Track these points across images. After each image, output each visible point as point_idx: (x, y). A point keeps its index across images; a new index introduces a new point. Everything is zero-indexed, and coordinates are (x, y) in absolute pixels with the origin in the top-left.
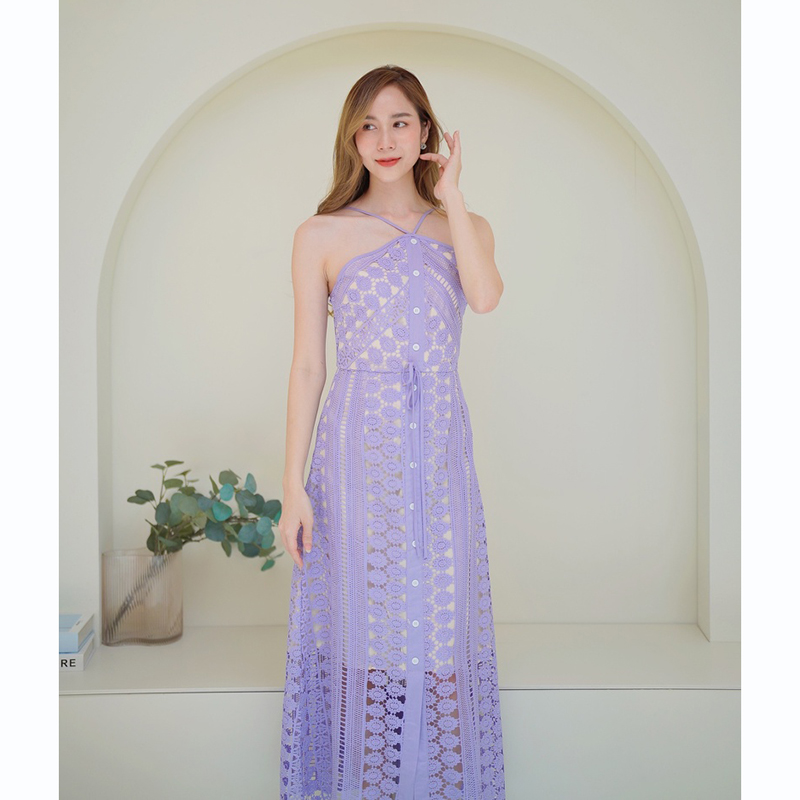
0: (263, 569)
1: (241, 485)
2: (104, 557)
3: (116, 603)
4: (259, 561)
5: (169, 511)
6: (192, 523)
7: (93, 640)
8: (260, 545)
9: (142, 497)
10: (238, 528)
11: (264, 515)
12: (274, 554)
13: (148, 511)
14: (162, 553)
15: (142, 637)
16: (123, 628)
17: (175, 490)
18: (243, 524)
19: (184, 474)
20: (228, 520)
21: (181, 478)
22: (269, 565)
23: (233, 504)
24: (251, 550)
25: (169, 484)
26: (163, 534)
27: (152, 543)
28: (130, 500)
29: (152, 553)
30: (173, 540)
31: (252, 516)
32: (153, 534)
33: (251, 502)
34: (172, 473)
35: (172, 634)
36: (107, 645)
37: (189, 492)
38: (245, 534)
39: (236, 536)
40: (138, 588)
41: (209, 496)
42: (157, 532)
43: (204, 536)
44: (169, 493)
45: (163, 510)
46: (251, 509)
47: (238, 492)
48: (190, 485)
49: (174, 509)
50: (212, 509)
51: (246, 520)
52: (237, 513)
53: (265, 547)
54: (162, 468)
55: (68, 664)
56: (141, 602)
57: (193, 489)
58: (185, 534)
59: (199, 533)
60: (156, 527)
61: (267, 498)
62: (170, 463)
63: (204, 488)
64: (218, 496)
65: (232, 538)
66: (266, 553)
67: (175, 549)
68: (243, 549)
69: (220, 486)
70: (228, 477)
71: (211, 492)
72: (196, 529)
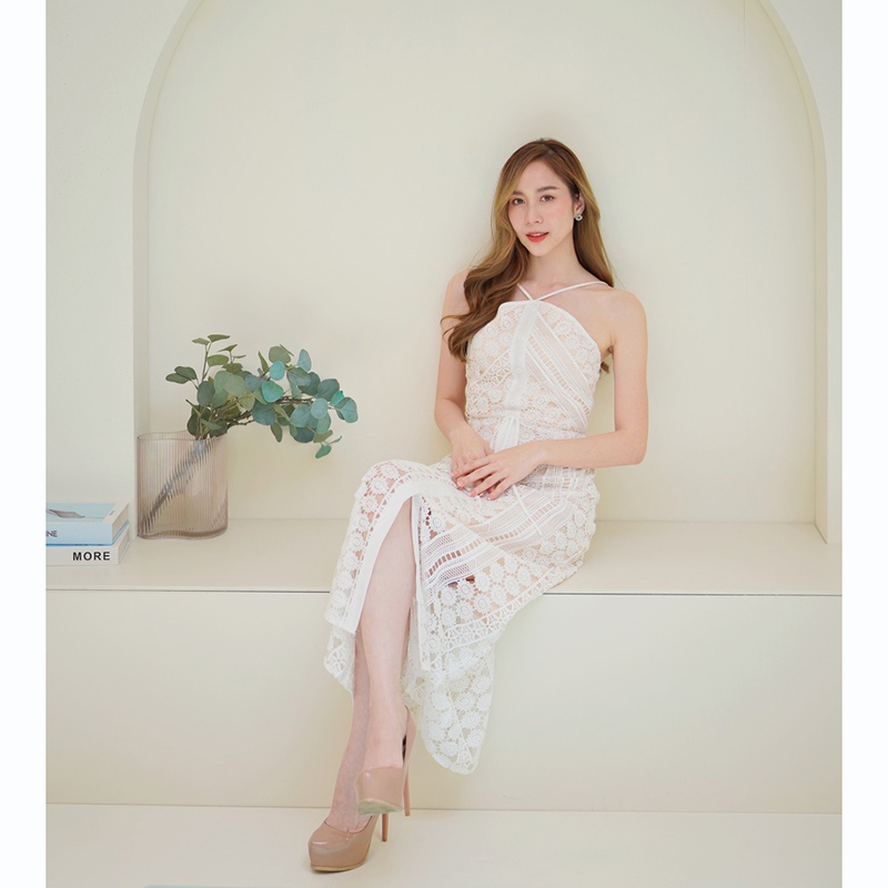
0: (318, 456)
1: (294, 362)
2: (140, 441)
3: (154, 492)
4: (313, 446)
5: (213, 391)
6: (238, 405)
7: (128, 532)
8: (315, 429)
9: (183, 375)
10: (290, 410)
11: (319, 397)
12: (330, 439)
13: (189, 391)
14: (205, 437)
15: (182, 529)
16: (161, 520)
17: (219, 368)
18: (296, 406)
19: (230, 349)
20: (279, 401)
21: (227, 353)
22: (324, 451)
23: (284, 383)
24: (304, 435)
25: (212, 360)
26: (206, 416)
27: (194, 426)
28: (169, 378)
29: (194, 437)
30: (217, 423)
31: (305, 397)
32: (194, 416)
33: (304, 382)
34: (216, 348)
35: (216, 527)
36: (144, 537)
37: (235, 370)
38: (298, 417)
39: (287, 418)
40: (178, 475)
41: (258, 375)
42: (199, 414)
43: (251, 418)
44: (213, 371)
45: (206, 389)
46: (304, 390)
47: (290, 370)
48: (236, 361)
49: (218, 390)
50: (260, 389)
51: (299, 401)
52: (289, 394)
53: (320, 431)
54: (206, 343)
55: (102, 557)
56: (182, 491)
57: (240, 366)
58: (230, 416)
59: (247, 415)
60: (199, 408)
61: (322, 378)
62: (214, 338)
63: (252, 366)
64: (268, 374)
65: (282, 421)
66: (322, 438)
67: (219, 433)
68: (296, 433)
69: (270, 364)
70: (279, 354)
71: (259, 370)
72: (243, 411)
